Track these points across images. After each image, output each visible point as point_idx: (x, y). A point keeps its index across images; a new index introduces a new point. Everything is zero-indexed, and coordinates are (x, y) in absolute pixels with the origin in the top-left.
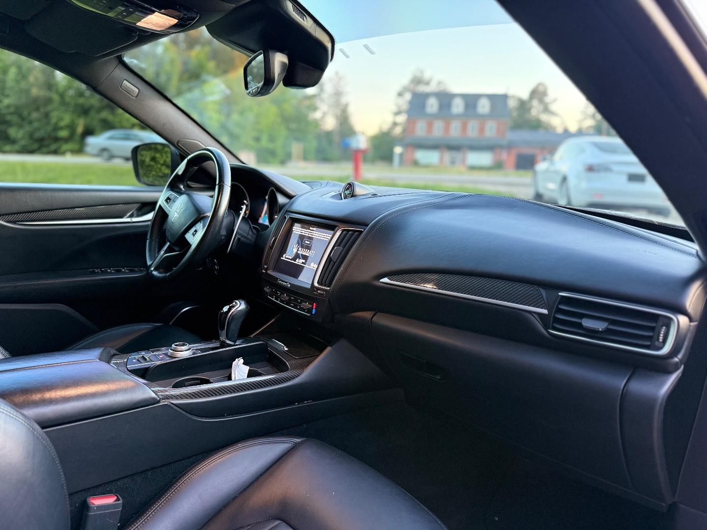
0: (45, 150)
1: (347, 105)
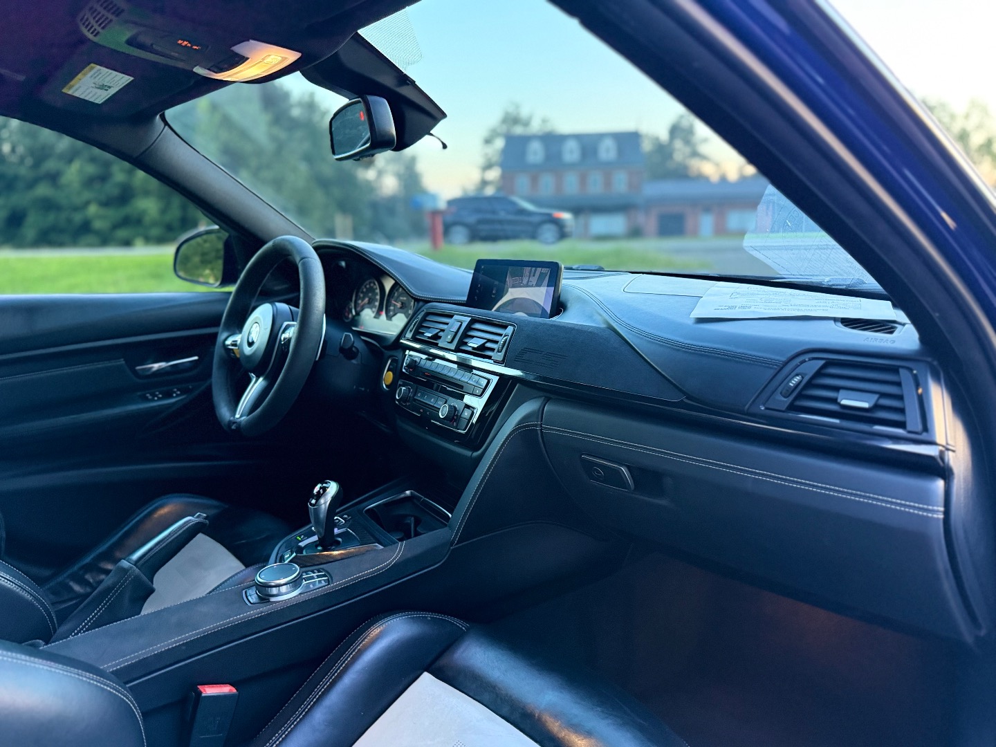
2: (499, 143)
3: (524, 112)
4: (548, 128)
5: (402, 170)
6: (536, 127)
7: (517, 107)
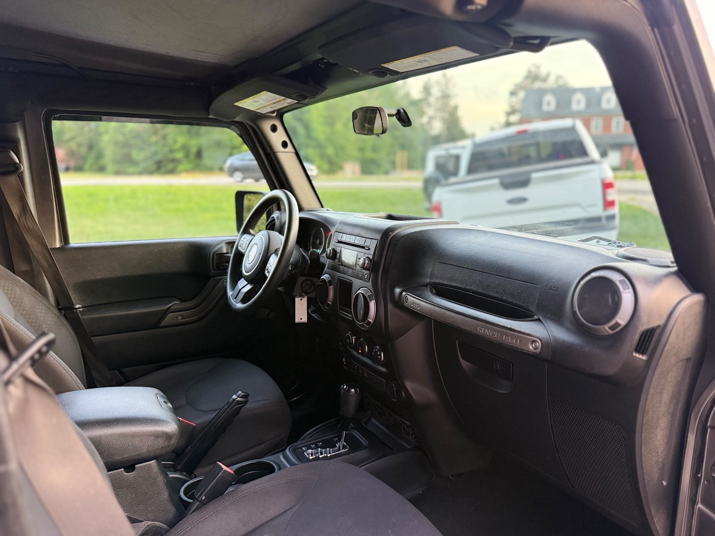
0: (163, 170)
1: (456, 108)
2: (522, 94)
3: (543, 71)
4: (561, 82)
5: (446, 116)
6: (551, 83)
7: (538, 67)
